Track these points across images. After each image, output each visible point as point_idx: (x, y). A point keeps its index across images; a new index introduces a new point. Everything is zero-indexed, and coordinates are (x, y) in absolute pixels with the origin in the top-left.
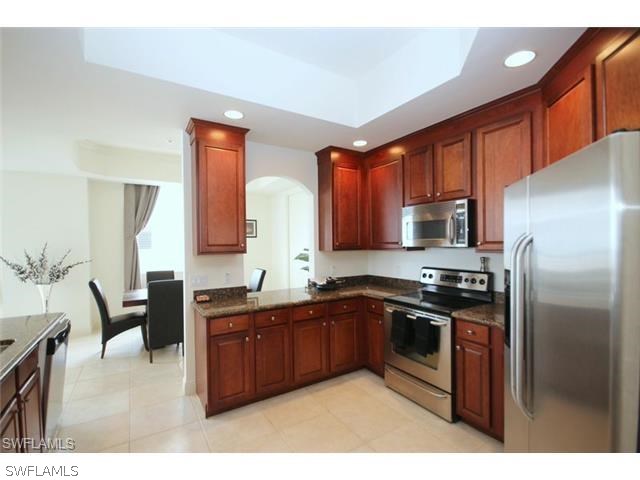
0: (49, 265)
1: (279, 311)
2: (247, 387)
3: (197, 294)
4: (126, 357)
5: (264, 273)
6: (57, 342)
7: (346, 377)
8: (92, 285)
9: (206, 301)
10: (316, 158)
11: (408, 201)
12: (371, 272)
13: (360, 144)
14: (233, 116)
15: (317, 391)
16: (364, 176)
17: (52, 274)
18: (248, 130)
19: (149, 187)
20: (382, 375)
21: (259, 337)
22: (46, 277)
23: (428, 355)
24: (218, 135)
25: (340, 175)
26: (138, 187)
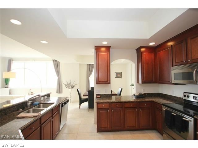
0: (71, 84)
1: (119, 103)
2: (109, 126)
3: (97, 95)
4: (84, 109)
5: (122, 89)
6: (63, 104)
7: (146, 131)
8: (78, 90)
9: (99, 98)
10: (136, 51)
11: (174, 64)
12: (160, 92)
13: (152, 44)
14: (105, 43)
15: (134, 134)
16: (155, 55)
17: (71, 87)
18: (111, 46)
19: (92, 64)
20: (162, 135)
21: (112, 111)
22: (70, 87)
23: (181, 132)
24: (103, 49)
25: (144, 56)
26: (90, 65)
